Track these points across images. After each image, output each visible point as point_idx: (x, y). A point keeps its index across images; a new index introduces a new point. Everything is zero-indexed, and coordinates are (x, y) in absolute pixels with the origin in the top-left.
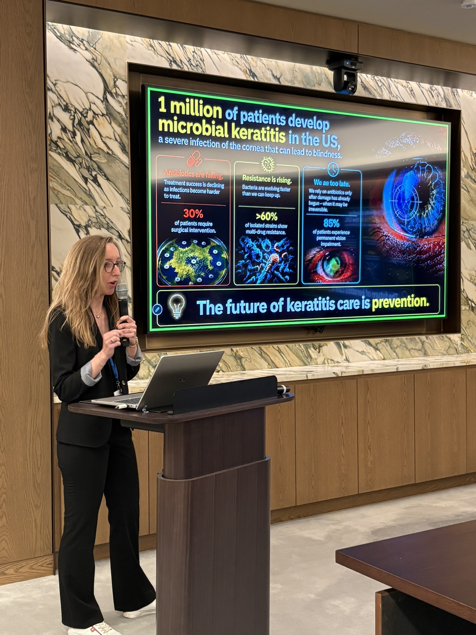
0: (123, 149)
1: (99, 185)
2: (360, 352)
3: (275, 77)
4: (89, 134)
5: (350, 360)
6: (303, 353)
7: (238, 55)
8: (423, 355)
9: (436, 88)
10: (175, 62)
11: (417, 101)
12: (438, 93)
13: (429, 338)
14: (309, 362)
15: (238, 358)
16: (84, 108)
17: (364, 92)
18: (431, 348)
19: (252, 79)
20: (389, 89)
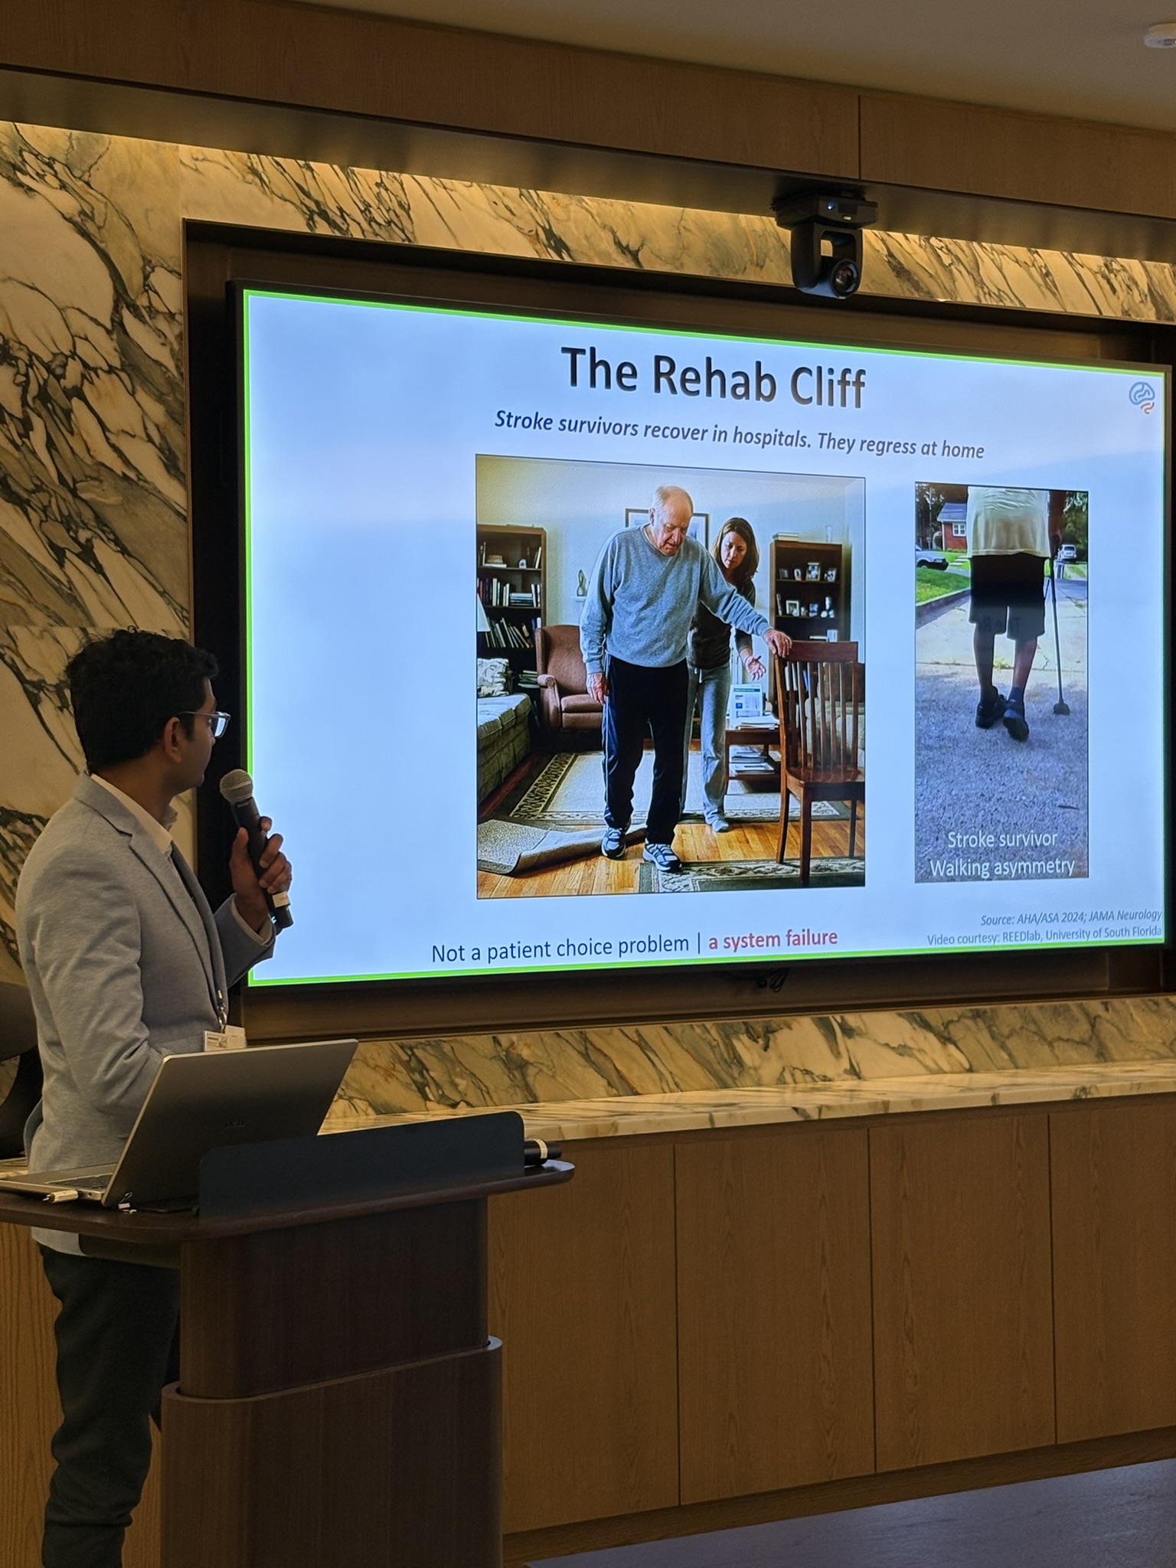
0: (170, 464)
1: (99, 569)
2: (893, 1048)
3: (624, 249)
4: (70, 425)
5: (864, 1070)
6: (717, 1050)
7: (514, 191)
8: (1097, 1060)
9: (1122, 266)
10: (324, 215)
11: (1062, 306)
12: (1131, 278)
13: (1113, 1008)
14: (734, 1079)
15: (516, 1066)
16: (56, 351)
17: (897, 284)
18: (1119, 1037)
19: (556, 258)
20: (975, 274)
